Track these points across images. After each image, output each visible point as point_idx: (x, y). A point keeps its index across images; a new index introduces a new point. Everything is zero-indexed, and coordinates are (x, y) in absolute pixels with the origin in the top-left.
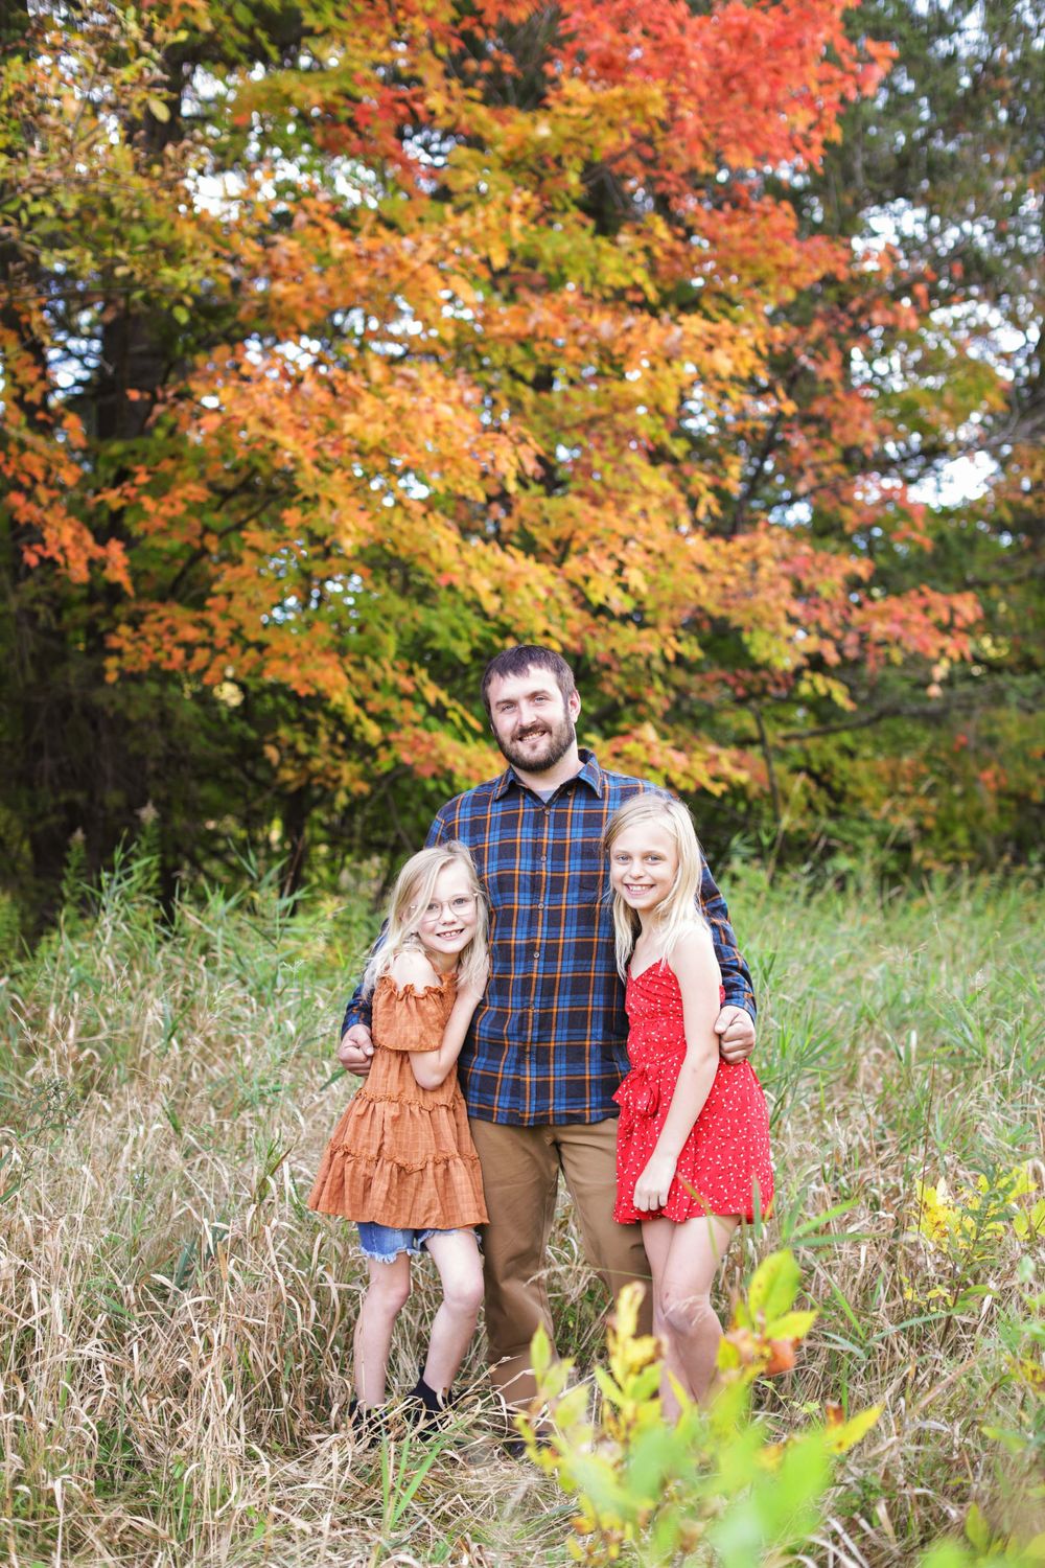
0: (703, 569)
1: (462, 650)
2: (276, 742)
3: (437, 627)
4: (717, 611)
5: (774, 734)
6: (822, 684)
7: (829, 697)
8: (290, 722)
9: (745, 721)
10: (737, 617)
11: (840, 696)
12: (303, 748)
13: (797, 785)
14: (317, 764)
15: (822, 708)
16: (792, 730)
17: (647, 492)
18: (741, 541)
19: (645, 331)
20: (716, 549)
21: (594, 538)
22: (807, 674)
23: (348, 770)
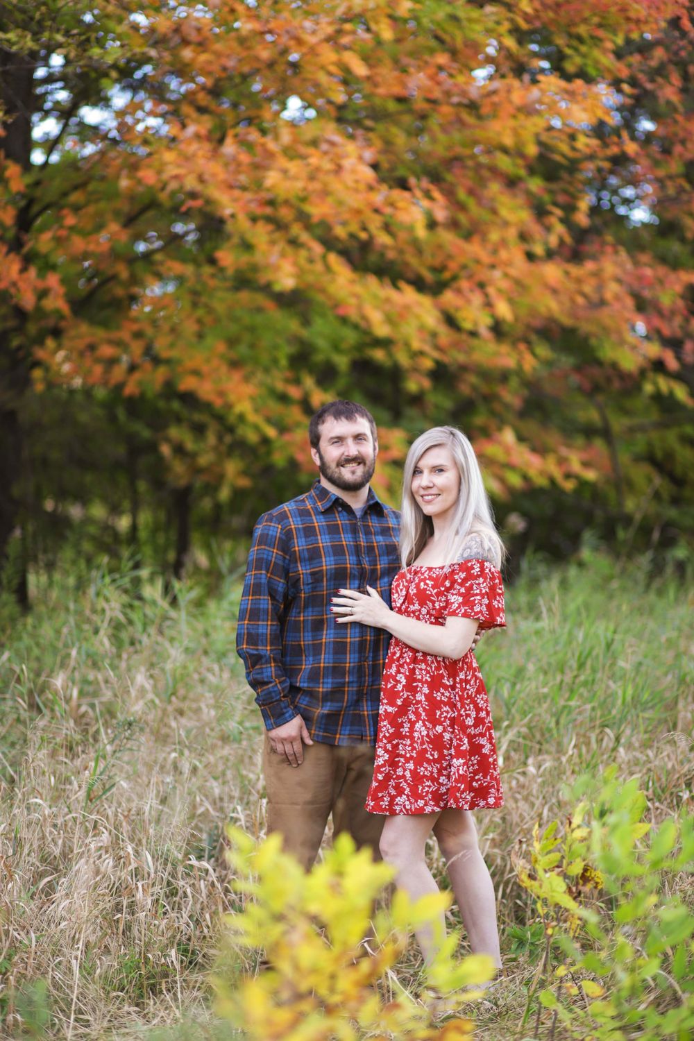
0: (555, 291)
1: (342, 362)
2: (168, 440)
3: (321, 343)
4: (567, 321)
5: (618, 423)
6: (664, 384)
7: (671, 394)
8: (179, 420)
9: (590, 414)
10: (585, 327)
11: (681, 393)
12: (190, 445)
13: (640, 474)
14: (204, 460)
15: (664, 402)
16: (636, 421)
17: (506, 224)
18: (590, 266)
19: (509, 91)
20: (567, 273)
21: (464, 267)
22: (651, 375)
23: (232, 468)
